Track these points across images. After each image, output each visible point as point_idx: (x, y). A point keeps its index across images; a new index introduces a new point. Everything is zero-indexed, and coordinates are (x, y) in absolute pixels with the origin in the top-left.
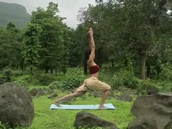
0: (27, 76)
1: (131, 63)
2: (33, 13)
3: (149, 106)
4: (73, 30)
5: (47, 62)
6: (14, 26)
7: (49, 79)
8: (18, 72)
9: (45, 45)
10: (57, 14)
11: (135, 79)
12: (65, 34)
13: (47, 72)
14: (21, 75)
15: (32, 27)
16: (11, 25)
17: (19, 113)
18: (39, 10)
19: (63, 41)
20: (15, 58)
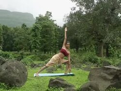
0: (33, 56)
1: (94, 47)
2: (37, 18)
3: (98, 75)
4: (61, 27)
5: (45, 47)
6: (26, 26)
7: (46, 57)
8: (28, 53)
9: (44, 37)
10: (51, 18)
11: (96, 57)
12: (55, 30)
13: (45, 53)
14: (30, 55)
15: (36, 26)
16: (24, 25)
17: (15, 78)
18: (40, 16)
19: (54, 34)
20: (26, 45)
